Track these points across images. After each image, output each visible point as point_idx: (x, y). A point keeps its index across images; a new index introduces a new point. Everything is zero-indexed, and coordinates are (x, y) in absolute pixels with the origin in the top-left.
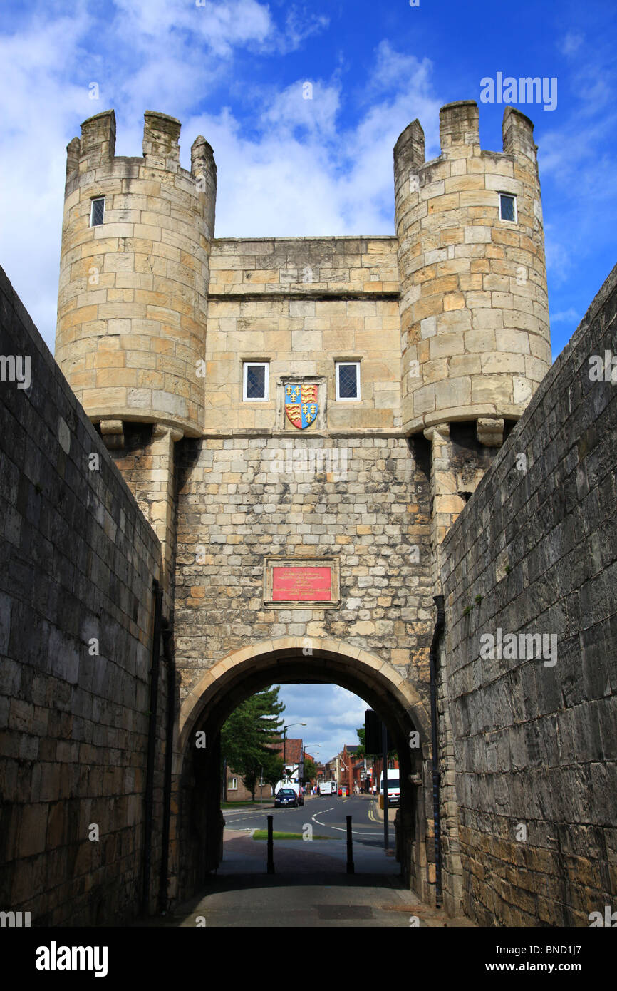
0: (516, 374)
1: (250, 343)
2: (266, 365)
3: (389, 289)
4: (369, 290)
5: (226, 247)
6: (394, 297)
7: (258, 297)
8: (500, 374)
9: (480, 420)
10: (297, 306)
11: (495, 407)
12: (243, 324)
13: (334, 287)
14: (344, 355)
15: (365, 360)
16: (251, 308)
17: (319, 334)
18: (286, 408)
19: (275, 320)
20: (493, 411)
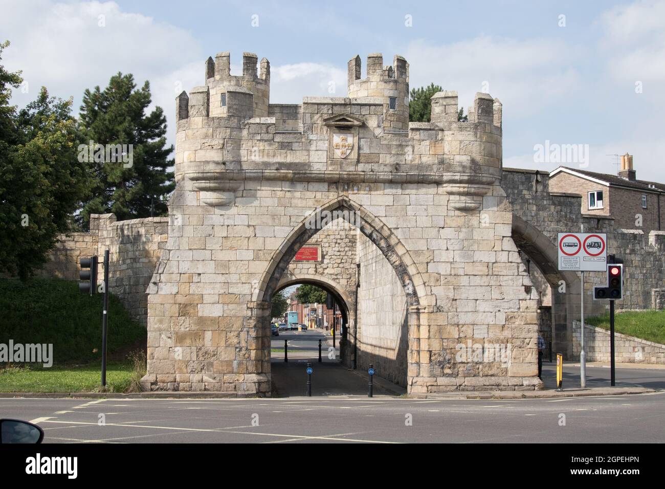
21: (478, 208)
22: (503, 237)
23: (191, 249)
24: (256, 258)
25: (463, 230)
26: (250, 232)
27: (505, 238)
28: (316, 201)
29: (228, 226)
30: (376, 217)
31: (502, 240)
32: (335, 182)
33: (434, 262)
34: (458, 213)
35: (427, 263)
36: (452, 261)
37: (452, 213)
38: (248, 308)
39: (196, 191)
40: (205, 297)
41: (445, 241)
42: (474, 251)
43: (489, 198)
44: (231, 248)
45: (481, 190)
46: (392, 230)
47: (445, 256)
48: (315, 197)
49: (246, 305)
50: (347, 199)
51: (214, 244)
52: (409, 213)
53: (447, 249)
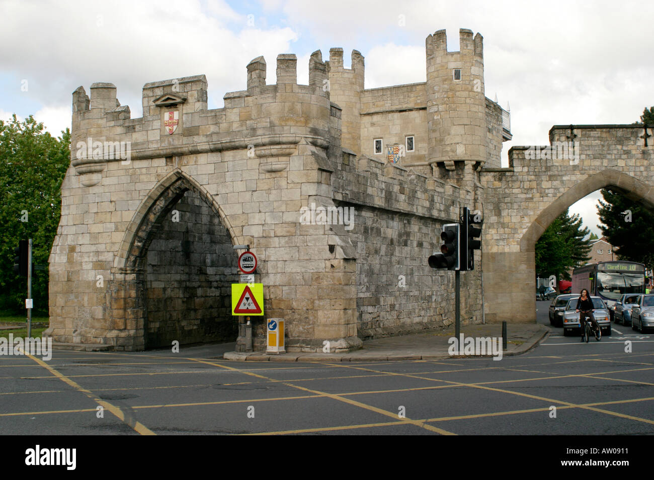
0: (458, 143)
1: (375, 131)
2: (381, 139)
3: (423, 106)
4: (416, 107)
5: (366, 93)
6: (424, 109)
7: (377, 113)
8: (451, 144)
9: (445, 162)
10: (390, 115)
11: (449, 157)
12: (373, 124)
13: (404, 107)
14: (408, 134)
15: (416, 135)
16: (376, 118)
17: (399, 126)
18: (388, 156)
19: (384, 121)
20: (449, 159)
21: (285, 168)
22: (309, 196)
23: (74, 225)
24: (117, 229)
25: (274, 192)
26: (111, 207)
27: (311, 197)
28: (158, 175)
29: (98, 203)
30: (201, 185)
31: (308, 199)
32: (169, 157)
33: (249, 225)
34: (268, 175)
35: (243, 226)
36: (264, 223)
37: (263, 176)
38: (111, 273)
39: (78, 176)
40: (83, 264)
41: (258, 204)
42: (283, 212)
43: (295, 158)
44: (101, 222)
45: (284, 150)
46: (214, 197)
47: (257, 219)
48: (157, 172)
49: (109, 271)
50: (180, 171)
51: (89, 220)
52: (227, 179)
53: (260, 212)
